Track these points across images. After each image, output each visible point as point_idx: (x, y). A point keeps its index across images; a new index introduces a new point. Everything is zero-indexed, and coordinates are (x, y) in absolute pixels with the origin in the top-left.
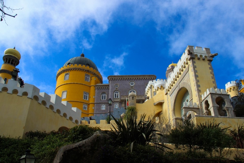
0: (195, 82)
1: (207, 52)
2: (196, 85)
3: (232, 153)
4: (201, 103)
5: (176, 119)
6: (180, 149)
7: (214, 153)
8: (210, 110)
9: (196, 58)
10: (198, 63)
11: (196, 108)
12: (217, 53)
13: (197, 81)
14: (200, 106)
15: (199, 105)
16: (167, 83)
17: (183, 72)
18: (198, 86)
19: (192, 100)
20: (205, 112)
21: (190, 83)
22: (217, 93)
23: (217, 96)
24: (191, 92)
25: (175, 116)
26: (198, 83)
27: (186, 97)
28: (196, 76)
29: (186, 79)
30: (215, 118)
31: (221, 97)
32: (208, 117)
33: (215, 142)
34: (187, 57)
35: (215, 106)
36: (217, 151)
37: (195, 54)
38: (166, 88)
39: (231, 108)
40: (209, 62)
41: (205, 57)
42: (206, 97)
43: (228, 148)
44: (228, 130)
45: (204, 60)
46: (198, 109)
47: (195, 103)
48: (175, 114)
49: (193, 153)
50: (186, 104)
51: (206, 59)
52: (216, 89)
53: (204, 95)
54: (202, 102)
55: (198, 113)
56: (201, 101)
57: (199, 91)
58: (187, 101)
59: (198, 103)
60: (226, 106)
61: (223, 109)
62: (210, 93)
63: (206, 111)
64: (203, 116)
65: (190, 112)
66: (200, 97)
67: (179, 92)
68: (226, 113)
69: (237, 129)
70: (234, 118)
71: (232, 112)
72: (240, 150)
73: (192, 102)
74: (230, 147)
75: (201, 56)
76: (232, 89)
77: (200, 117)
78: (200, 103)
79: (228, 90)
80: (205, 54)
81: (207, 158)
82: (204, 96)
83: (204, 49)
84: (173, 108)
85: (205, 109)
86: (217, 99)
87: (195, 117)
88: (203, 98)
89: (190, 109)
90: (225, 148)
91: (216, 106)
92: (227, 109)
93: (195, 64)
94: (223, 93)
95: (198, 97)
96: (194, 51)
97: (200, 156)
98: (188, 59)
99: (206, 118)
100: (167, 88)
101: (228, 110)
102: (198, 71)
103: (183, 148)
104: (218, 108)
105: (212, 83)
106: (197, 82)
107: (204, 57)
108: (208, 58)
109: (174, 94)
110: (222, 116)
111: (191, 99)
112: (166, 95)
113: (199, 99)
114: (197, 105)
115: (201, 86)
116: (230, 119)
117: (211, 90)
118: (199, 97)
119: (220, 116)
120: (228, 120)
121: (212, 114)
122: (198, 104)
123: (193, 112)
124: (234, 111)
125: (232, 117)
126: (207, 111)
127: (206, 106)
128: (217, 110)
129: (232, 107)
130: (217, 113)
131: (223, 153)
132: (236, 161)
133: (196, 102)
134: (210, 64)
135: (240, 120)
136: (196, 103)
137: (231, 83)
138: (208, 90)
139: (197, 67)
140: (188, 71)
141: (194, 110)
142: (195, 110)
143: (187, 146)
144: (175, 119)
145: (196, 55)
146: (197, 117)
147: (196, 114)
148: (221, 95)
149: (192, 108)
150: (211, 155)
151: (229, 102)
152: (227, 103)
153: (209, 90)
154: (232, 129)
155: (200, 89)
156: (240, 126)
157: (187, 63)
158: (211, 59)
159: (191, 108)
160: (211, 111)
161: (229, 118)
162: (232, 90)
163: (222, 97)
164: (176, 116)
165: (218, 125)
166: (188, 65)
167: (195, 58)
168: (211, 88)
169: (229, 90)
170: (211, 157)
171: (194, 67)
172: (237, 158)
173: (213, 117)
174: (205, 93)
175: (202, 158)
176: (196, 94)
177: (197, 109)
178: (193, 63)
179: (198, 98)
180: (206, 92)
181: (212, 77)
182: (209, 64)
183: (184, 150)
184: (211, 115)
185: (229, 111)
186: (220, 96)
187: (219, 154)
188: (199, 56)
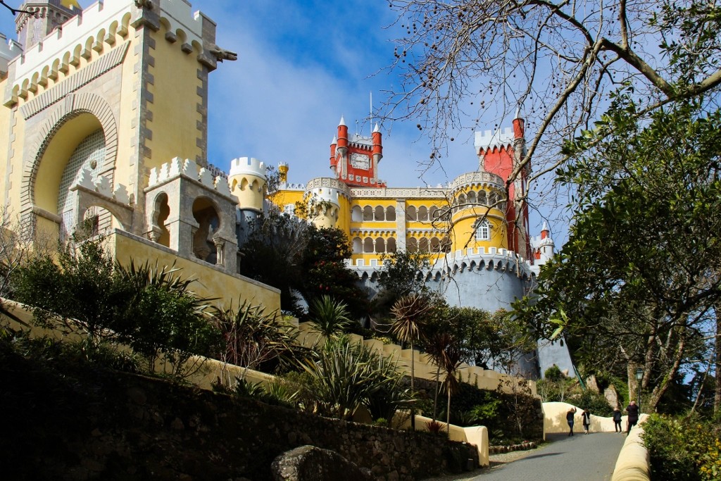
0: (137, 114)
1: (203, 31)
2: (138, 127)
3: (211, 371)
4: (142, 195)
5: (37, 214)
6: (51, 327)
7: (161, 364)
8: (168, 228)
9: (162, 32)
10: (162, 51)
11: (122, 205)
12: (236, 55)
13: (146, 116)
14: (136, 203)
15: (136, 197)
16: (23, 62)
17: (102, 56)
18: (145, 134)
19: (111, 171)
20: (151, 230)
21: (117, 107)
22: (204, 183)
23: (201, 193)
24: (115, 143)
25: (34, 203)
26: (148, 121)
27: (91, 151)
28: (146, 97)
29: (105, 87)
30: (179, 260)
31: (211, 201)
32: (158, 248)
33: (172, 333)
34: (128, 10)
35: (186, 221)
36: (172, 360)
37: (162, 15)
38: (14, 80)
39: (232, 244)
40: (201, 69)
41: (195, 44)
42: (166, 183)
43: (203, 358)
44: (212, 307)
45: (186, 51)
46: (130, 210)
47: (123, 188)
48: (36, 194)
49: (98, 350)
50: (87, 176)
51: (194, 54)
52: (203, 170)
53: (158, 172)
54: (148, 191)
55: (126, 224)
56: (145, 190)
57: (145, 152)
58: (94, 166)
59: (132, 190)
60: (220, 232)
61: (209, 238)
62: (181, 176)
63: (153, 228)
64: (143, 242)
65: (98, 210)
66: (144, 172)
67: (69, 122)
68: (216, 253)
69: (236, 311)
70: (234, 275)
71: (234, 257)
72: (232, 369)
73: (111, 176)
74: (208, 356)
75: (180, 34)
76: (250, 182)
77: (132, 240)
78: (139, 191)
79: (235, 182)
80: (197, 35)
81: (140, 373)
82: (158, 176)
83: (197, 16)
84: (30, 170)
85: (153, 221)
86: (199, 201)
87: (114, 236)
88: (152, 182)
89: (99, 201)
90: (196, 357)
91: (189, 222)
92: (222, 243)
93: (152, 52)
94: (219, 191)
95: (137, 170)
96: (159, 3)
97: (120, 365)
98: (131, 22)
99: (150, 248)
100: (20, 82)
101: (223, 247)
102: (156, 81)
103: (63, 329)
104: (194, 231)
105: (195, 143)
106: (144, 117)
107: (189, 42)
108: (203, 53)
109: (46, 121)
110: (201, 258)
111: (111, 166)
112: (9, 110)
113: (139, 177)
114: (129, 194)
115: (154, 135)
116: (224, 275)
117: (186, 165)
118: (140, 173)
119: (194, 258)
120: (217, 276)
121: (171, 243)
122: (133, 195)
123: (109, 214)
124: (238, 254)
125: (230, 272)
126: (158, 227)
127: (159, 211)
128: (189, 235)
129: (236, 241)
130: (189, 248)
131: (187, 367)
132: (215, 393)
133: (126, 184)
134: (204, 78)
135: (249, 285)
136: (125, 187)
137: (249, 163)
138: (175, 160)
139: (157, 63)
140: (122, 62)
141: (113, 206)
142: (118, 209)
143: (77, 323)
144: (32, 212)
145: (165, 24)
146: (121, 238)
147: (116, 224)
148: (215, 196)
149: (109, 200)
150: (151, 365)
151: (232, 225)
152: (226, 225)
153: (181, 165)
154: (221, 306)
155: (148, 144)
156: (245, 303)
157: (124, 30)
158: (211, 62)
159: (104, 198)
160: (171, 233)
161: (219, 270)
162: (247, 187)
163: (216, 201)
164: (37, 202)
165: (184, 282)
166: (127, 41)
167: (158, 32)
168: (187, 161)
169: (239, 183)
170: (152, 373)
171: (148, 62)
172: (218, 387)
173: (172, 252)
174: (164, 166)
175: (126, 369)
176: (132, 157)
177: (124, 209)
178: (148, 44)
179: (137, 175)
180: (169, 167)
181: (198, 122)
182: (200, 76)
183: (65, 333)
184: (169, 246)
185: (226, 252)
186: (208, 195)
187: (176, 368)
188: (173, 30)
